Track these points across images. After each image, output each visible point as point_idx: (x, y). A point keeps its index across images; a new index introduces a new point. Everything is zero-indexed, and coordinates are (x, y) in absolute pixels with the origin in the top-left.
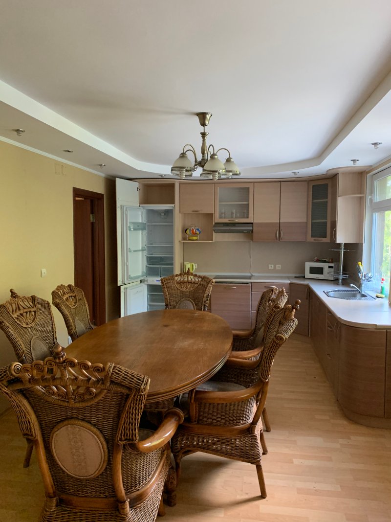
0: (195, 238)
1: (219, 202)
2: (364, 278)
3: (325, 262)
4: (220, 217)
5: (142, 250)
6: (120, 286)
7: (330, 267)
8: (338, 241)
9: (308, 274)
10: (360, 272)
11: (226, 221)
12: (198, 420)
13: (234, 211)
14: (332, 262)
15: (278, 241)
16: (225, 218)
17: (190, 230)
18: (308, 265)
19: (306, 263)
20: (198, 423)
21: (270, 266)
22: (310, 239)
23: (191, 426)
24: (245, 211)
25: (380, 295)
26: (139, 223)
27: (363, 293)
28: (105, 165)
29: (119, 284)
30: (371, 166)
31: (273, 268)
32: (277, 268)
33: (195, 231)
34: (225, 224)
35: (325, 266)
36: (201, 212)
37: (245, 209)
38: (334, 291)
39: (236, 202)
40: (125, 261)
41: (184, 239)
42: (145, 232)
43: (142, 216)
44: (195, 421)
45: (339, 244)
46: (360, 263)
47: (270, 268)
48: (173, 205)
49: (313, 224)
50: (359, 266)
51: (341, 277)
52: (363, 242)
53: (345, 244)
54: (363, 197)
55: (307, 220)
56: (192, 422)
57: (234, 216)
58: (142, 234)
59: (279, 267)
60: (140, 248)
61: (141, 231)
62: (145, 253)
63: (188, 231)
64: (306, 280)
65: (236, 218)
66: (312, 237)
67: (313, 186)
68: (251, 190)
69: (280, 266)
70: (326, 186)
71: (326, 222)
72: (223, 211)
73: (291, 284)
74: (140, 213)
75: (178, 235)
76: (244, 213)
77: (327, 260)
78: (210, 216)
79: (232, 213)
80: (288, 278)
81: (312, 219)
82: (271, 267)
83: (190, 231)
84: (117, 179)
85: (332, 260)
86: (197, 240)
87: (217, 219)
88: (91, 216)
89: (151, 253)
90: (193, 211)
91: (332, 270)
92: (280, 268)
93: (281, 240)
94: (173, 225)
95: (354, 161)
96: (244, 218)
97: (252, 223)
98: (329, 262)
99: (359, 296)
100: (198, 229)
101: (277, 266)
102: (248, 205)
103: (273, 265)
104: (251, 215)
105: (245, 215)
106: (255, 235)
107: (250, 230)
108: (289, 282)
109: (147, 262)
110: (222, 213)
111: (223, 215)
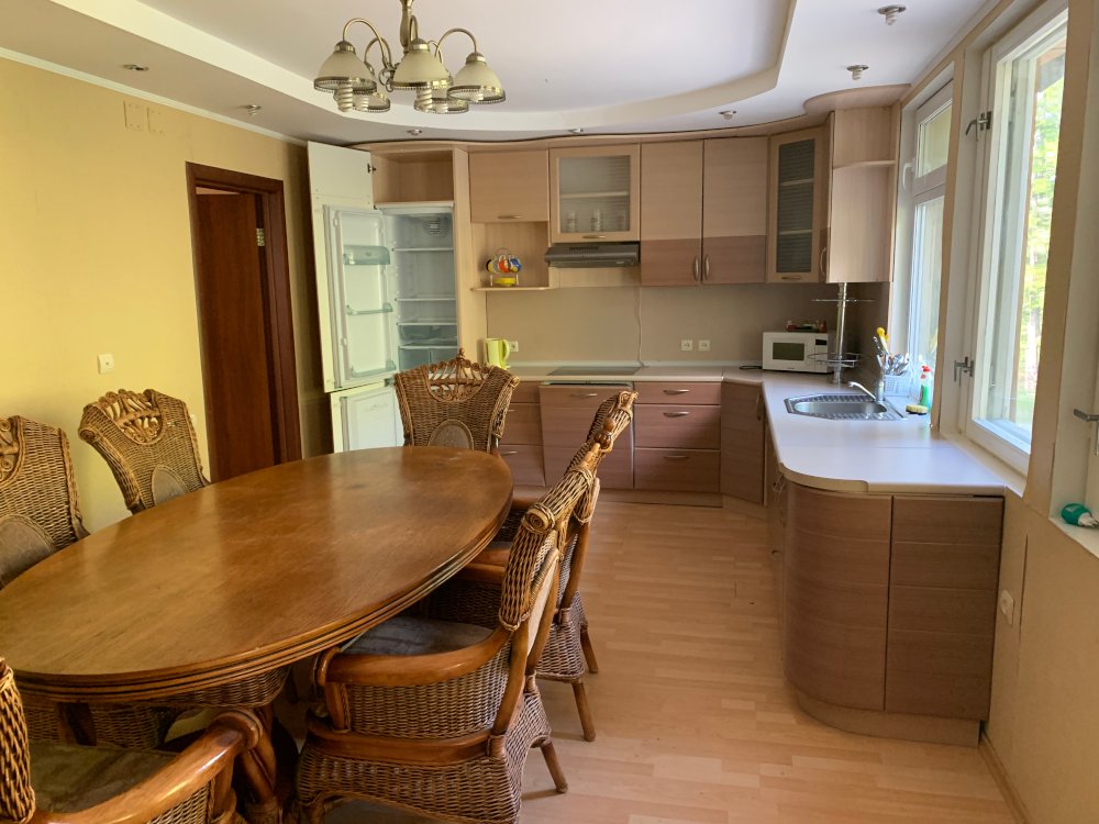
0: (509, 281)
1: (561, 193)
2: (887, 367)
3: (808, 330)
4: (565, 230)
5: (386, 310)
6: (328, 394)
7: (819, 342)
8: (833, 278)
9: (768, 361)
10: (879, 352)
11: (577, 238)
12: (353, 723)
13: (597, 215)
14: (824, 331)
15: (699, 282)
16: (577, 231)
17: (497, 261)
18: (770, 339)
19: (765, 334)
20: (353, 730)
21: (684, 342)
22: (775, 277)
23: (336, 738)
24: (624, 214)
25: (915, 406)
26: (374, 247)
27: (881, 402)
28: (259, 108)
29: (328, 388)
30: (909, 85)
31: (690, 348)
32: (701, 348)
33: (506, 264)
34: (574, 247)
35: (808, 340)
36: (519, 218)
37: (620, 209)
38: (811, 400)
39: (601, 191)
40: (340, 337)
41: (486, 284)
42: (392, 268)
43: (380, 231)
44: (346, 728)
45: (836, 286)
46: (881, 330)
47: (684, 348)
48: (450, 204)
49: (780, 239)
50: (879, 339)
51: (840, 365)
52: (891, 280)
53: (850, 285)
54: (893, 165)
55: (767, 230)
56: (337, 728)
57: (598, 227)
58: (382, 272)
59: (704, 345)
60: (380, 307)
61: (379, 267)
62: (395, 317)
63: (491, 265)
64: (765, 375)
65: (602, 230)
66: (778, 271)
67: (781, 148)
68: (635, 162)
69: (708, 343)
70: (809, 146)
71: (810, 234)
72: (573, 215)
73: (724, 383)
74: (376, 224)
75: (467, 275)
76: (620, 218)
77: (814, 326)
78: (541, 227)
79: (594, 220)
80: (723, 370)
81: (779, 229)
82: (687, 345)
83: (495, 267)
84: (309, 143)
85: (825, 324)
86: (513, 286)
87: (557, 236)
88: (259, 232)
89: (412, 318)
90: (500, 217)
91: (824, 349)
92: (708, 348)
93: (705, 282)
94: (452, 252)
95: (854, 69)
96: (620, 229)
97: (638, 243)
98: (817, 331)
99: (869, 409)
100: (514, 261)
101: (701, 342)
102: (628, 197)
103: (691, 342)
104: (635, 222)
105: (624, 224)
106: (645, 271)
107: (632, 258)
108: (721, 378)
109: (402, 337)
110: (569, 221)
111: (572, 225)
